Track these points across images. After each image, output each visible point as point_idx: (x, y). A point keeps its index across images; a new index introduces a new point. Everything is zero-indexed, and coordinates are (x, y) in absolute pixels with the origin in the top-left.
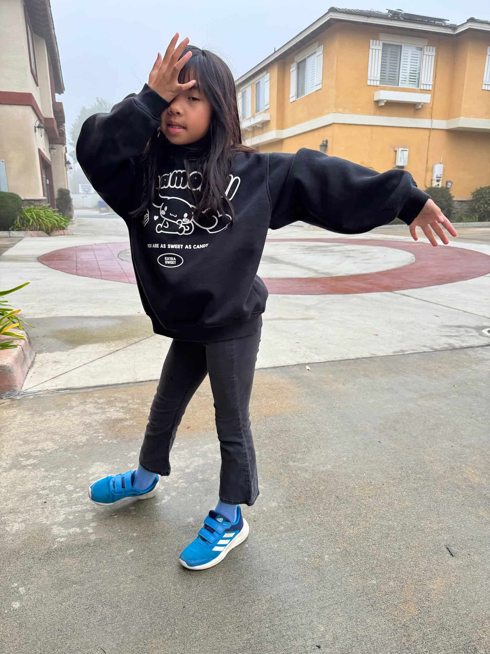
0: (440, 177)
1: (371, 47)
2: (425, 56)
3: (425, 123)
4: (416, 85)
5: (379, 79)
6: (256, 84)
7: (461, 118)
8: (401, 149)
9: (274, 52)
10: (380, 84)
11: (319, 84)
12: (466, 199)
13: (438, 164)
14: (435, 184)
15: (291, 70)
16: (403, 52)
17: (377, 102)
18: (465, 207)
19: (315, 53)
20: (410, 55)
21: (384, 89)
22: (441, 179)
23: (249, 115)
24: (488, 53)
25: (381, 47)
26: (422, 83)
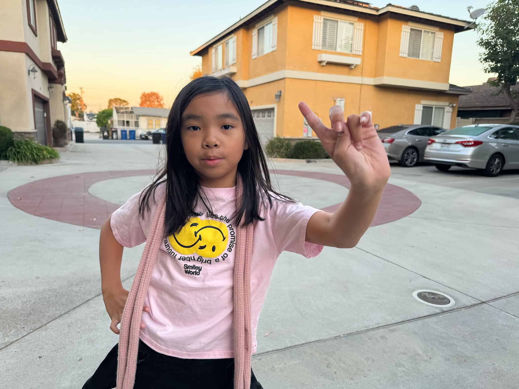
1: (315, 20)
2: (356, 30)
3: (357, 79)
4: (350, 51)
5: (321, 45)
6: (226, 43)
7: (385, 77)
8: (339, 99)
9: (240, 19)
10: (322, 48)
11: (275, 46)
15: (253, 34)
16: (339, 25)
17: (320, 62)
19: (271, 22)
20: (344, 29)
21: (325, 52)
23: (220, 66)
24: (403, 30)
25: (322, 21)
26: (354, 50)
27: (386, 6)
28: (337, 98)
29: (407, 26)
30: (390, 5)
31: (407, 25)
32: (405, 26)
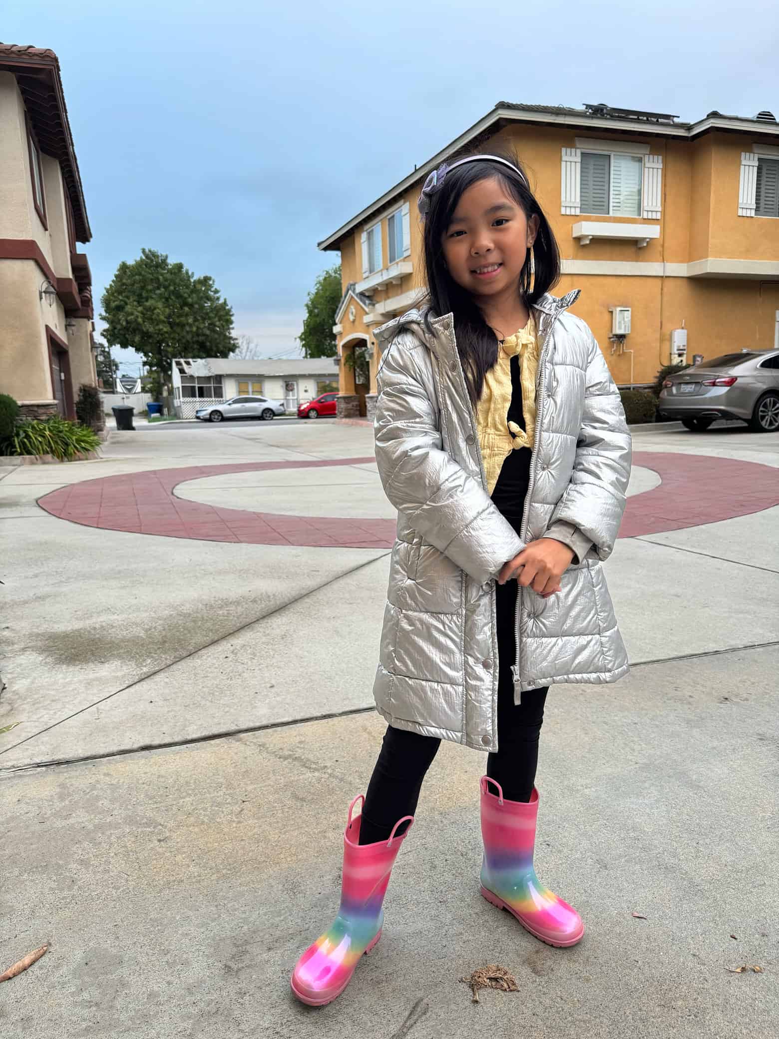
0: (684, 350)
1: (564, 158)
2: (646, 170)
3: (653, 268)
4: (636, 212)
5: (579, 206)
6: (389, 219)
7: (710, 259)
8: (619, 309)
10: (581, 212)
13: (679, 329)
14: (676, 360)
16: (612, 164)
17: (578, 239)
20: (623, 168)
21: (587, 219)
24: (743, 162)
25: (579, 159)
26: (646, 209)
27: (705, 117)
28: (616, 306)
29: (752, 155)
30: (714, 115)
31: (751, 151)
32: (748, 154)
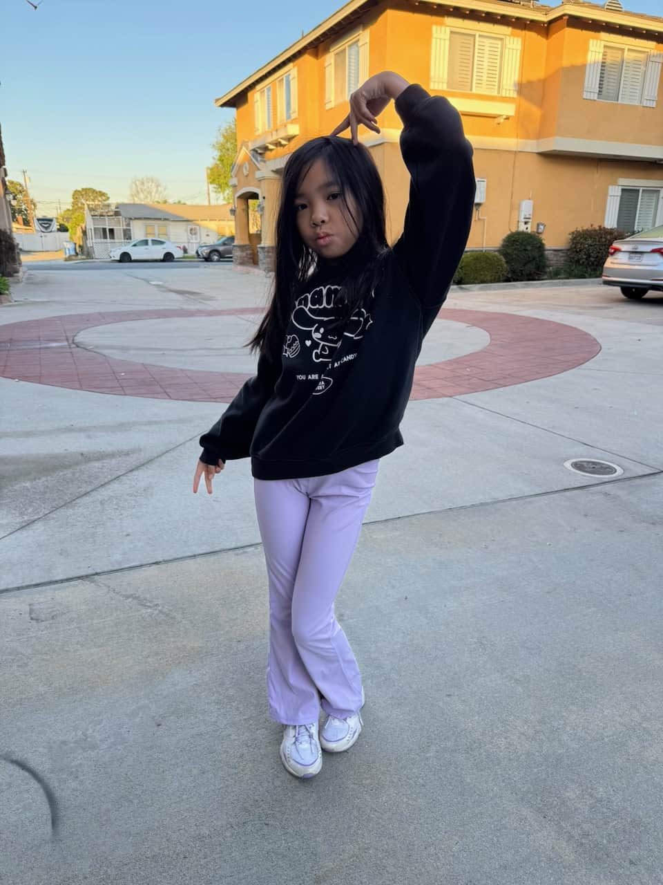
0: (529, 218)
1: (435, 35)
2: (507, 50)
3: (510, 143)
4: (496, 90)
6: (279, 82)
7: (557, 138)
9: (301, 37)
10: (448, 88)
12: (563, 248)
13: (527, 199)
14: (522, 228)
15: (326, 64)
16: (477, 43)
18: (562, 259)
19: (358, 40)
20: (487, 49)
21: (453, 94)
22: (530, 220)
24: (591, 47)
25: (447, 36)
26: (505, 87)
29: (598, 42)
31: (597, 39)
32: (595, 41)
